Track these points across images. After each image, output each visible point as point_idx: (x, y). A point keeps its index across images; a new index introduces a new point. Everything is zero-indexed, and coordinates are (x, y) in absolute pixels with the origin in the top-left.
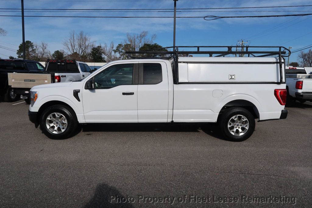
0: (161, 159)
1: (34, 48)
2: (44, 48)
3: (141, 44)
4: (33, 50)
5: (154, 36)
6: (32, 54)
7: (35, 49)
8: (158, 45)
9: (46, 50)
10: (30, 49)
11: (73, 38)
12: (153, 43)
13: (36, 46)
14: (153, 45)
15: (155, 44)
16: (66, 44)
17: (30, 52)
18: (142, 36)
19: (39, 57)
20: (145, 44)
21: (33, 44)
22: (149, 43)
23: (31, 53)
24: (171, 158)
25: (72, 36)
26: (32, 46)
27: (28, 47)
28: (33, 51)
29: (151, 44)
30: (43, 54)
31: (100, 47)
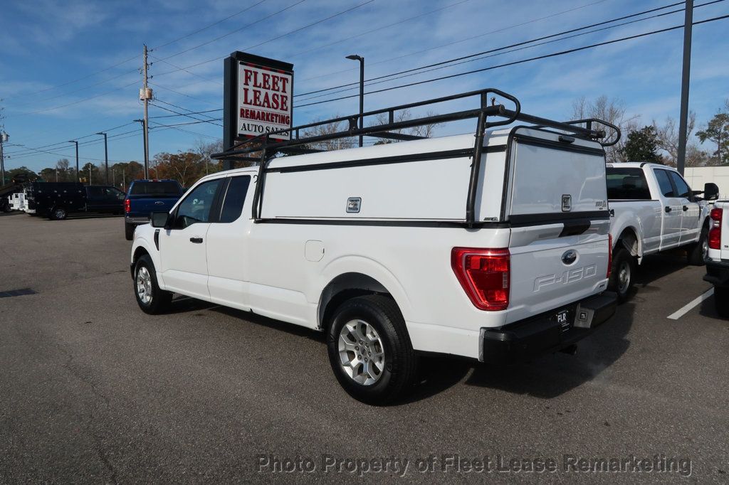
31: (652, 128)
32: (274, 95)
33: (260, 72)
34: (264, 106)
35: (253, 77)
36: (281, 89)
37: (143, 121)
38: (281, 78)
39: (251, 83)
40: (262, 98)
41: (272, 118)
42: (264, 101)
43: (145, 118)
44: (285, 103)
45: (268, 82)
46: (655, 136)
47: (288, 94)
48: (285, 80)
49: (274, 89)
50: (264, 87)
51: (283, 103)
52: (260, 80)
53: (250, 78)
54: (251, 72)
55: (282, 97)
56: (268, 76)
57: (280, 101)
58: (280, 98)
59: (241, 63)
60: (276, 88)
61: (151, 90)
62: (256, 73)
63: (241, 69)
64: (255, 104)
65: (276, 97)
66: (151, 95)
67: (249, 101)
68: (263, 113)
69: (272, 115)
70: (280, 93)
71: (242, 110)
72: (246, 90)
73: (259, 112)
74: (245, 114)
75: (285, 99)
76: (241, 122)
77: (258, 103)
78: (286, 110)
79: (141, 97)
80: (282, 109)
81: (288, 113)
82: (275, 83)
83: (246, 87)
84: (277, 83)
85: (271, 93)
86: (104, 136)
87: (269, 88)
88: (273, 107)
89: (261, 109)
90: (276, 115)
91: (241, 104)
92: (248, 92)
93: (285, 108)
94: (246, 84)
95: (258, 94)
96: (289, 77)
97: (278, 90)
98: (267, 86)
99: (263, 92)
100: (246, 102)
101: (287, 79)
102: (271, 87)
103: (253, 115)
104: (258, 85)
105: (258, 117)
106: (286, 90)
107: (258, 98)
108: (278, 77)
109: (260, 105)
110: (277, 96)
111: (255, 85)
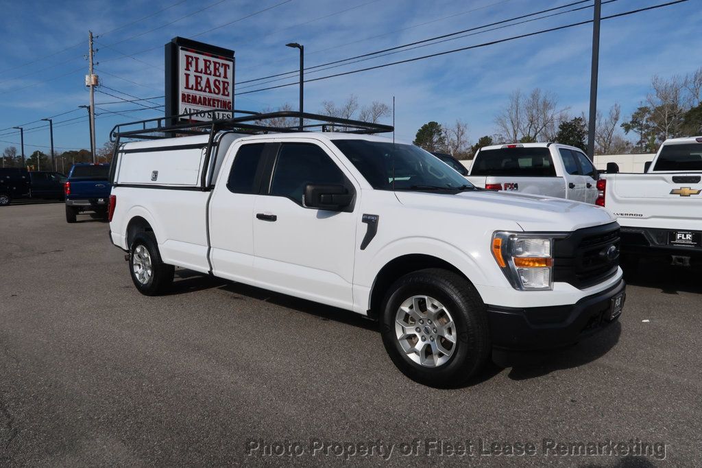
1: (442, 136)
2: (460, 132)
4: (441, 138)
7: (444, 137)
9: (463, 138)
10: (436, 139)
11: (515, 106)
13: (445, 131)
16: (501, 121)
17: (436, 143)
21: (441, 128)
23: (436, 145)
26: (439, 132)
27: (431, 135)
28: (441, 140)
30: (457, 147)
31: (581, 120)
32: (215, 81)
33: (202, 58)
34: (205, 91)
35: (194, 63)
36: (223, 75)
37: (89, 108)
38: (223, 64)
39: (193, 68)
40: (203, 84)
41: (214, 103)
42: (206, 87)
43: (91, 104)
44: (227, 89)
45: (209, 67)
46: (583, 126)
47: (230, 80)
48: (226, 66)
49: (215, 75)
50: (206, 73)
51: (225, 88)
52: (201, 66)
53: (191, 63)
54: (192, 57)
55: (224, 83)
56: (210, 61)
57: (221, 87)
58: (221, 83)
59: (181, 49)
60: (218, 74)
61: (97, 77)
62: (197, 59)
63: (182, 54)
64: (197, 89)
65: (217, 83)
66: (96, 81)
67: (190, 87)
68: (204, 98)
69: (214, 100)
70: (221, 79)
71: (183, 95)
72: (187, 75)
73: (200, 97)
74: (186, 98)
75: (226, 85)
76: (182, 107)
77: (199, 88)
78: (228, 95)
79: (87, 84)
80: (224, 94)
81: (230, 98)
82: (216, 69)
83: (188, 72)
84: (218, 69)
85: (212, 79)
86: (49, 122)
87: (210, 74)
88: (215, 93)
89: (202, 94)
90: (218, 101)
91: (182, 89)
92: (190, 77)
93: (226, 93)
94: (187, 69)
95: (199, 79)
96: (230, 64)
97: (219, 76)
98: (208, 72)
99: (205, 77)
100: (187, 87)
101: (228, 66)
102: (213, 73)
103: (194, 100)
104: (199, 70)
105: (200, 102)
106: (228, 76)
107: (200, 83)
108: (219, 63)
109: (201, 90)
110: (219, 81)
111: (196, 71)
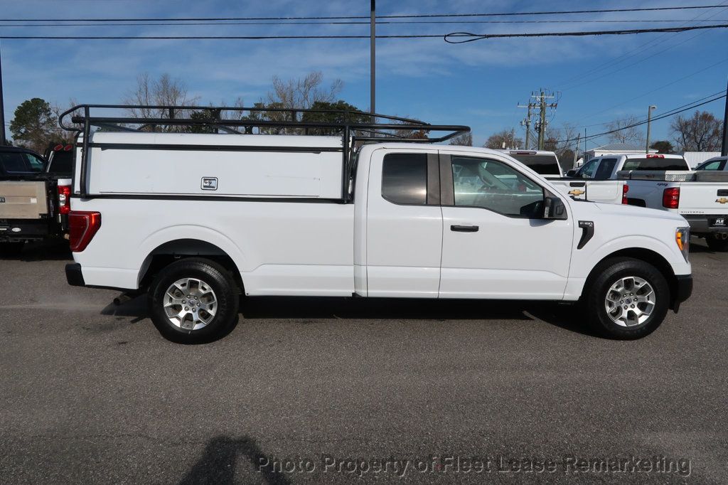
0: (294, 417)
1: (51, 116)
3: (306, 101)
4: (49, 120)
5: (339, 85)
6: (47, 131)
7: (54, 119)
8: (347, 104)
10: (43, 119)
11: (143, 90)
12: (336, 101)
13: (55, 110)
14: (335, 104)
15: (341, 102)
17: (43, 124)
18: (309, 84)
19: (63, 137)
20: (316, 103)
21: (50, 106)
22: (325, 101)
23: (44, 128)
24: (321, 413)
25: (142, 87)
26: (47, 111)
27: (37, 114)
28: (51, 122)
29: (331, 103)
